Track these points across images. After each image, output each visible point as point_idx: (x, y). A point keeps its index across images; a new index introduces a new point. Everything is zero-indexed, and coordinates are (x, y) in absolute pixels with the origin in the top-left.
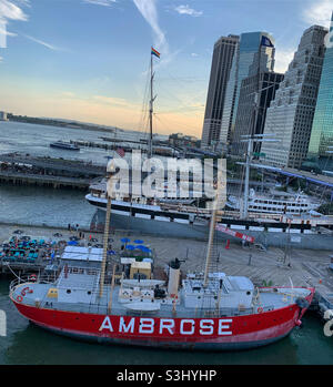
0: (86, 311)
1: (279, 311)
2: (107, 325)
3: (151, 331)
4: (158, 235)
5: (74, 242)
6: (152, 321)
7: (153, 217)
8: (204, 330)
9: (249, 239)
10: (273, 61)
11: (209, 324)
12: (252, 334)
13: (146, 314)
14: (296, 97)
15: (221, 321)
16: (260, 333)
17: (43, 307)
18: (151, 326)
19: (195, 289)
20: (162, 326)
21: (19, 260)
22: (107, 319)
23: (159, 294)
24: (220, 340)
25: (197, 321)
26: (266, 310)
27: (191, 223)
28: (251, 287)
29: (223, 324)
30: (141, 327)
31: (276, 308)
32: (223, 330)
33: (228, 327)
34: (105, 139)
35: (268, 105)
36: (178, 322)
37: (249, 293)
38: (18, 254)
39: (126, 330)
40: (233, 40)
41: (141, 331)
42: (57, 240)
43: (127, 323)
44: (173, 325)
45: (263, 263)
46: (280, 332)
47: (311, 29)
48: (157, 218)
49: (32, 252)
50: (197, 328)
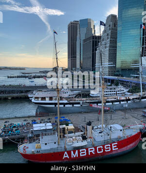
0: (56, 151)
1: (134, 136)
2: (66, 156)
3: (85, 155)
4: (69, 113)
5: (34, 122)
6: (85, 150)
7: (64, 106)
8: (107, 150)
9: (108, 109)
10: (95, 31)
11: (108, 147)
12: (126, 147)
13: (82, 147)
14: (108, 45)
15: (113, 144)
16: (129, 146)
17: (36, 153)
18: (85, 152)
19: (100, 133)
20: (89, 151)
21: (12, 135)
22: (66, 153)
23: (84, 138)
24: (114, 153)
25: (104, 146)
26: (129, 136)
27: (81, 105)
28: (122, 128)
29: (114, 145)
30: (81, 153)
31: (133, 135)
32: (114, 148)
33: (116, 146)
34: (23, 73)
35: (96, 50)
36: (95, 148)
37: (121, 130)
38: (10, 132)
39: (75, 156)
40: (76, 23)
41: (81, 155)
42: (25, 123)
43: (74, 153)
44: (94, 150)
45: (116, 118)
46: (135, 144)
47: (110, 16)
48: (66, 106)
49: (16, 130)
50: (104, 149)
